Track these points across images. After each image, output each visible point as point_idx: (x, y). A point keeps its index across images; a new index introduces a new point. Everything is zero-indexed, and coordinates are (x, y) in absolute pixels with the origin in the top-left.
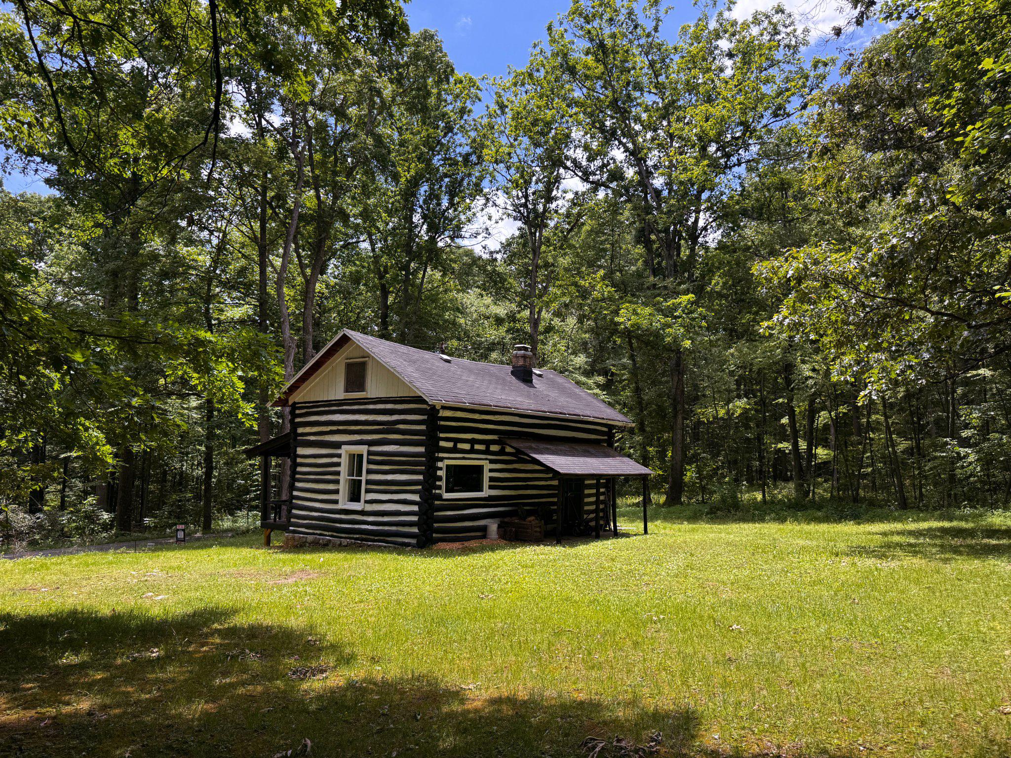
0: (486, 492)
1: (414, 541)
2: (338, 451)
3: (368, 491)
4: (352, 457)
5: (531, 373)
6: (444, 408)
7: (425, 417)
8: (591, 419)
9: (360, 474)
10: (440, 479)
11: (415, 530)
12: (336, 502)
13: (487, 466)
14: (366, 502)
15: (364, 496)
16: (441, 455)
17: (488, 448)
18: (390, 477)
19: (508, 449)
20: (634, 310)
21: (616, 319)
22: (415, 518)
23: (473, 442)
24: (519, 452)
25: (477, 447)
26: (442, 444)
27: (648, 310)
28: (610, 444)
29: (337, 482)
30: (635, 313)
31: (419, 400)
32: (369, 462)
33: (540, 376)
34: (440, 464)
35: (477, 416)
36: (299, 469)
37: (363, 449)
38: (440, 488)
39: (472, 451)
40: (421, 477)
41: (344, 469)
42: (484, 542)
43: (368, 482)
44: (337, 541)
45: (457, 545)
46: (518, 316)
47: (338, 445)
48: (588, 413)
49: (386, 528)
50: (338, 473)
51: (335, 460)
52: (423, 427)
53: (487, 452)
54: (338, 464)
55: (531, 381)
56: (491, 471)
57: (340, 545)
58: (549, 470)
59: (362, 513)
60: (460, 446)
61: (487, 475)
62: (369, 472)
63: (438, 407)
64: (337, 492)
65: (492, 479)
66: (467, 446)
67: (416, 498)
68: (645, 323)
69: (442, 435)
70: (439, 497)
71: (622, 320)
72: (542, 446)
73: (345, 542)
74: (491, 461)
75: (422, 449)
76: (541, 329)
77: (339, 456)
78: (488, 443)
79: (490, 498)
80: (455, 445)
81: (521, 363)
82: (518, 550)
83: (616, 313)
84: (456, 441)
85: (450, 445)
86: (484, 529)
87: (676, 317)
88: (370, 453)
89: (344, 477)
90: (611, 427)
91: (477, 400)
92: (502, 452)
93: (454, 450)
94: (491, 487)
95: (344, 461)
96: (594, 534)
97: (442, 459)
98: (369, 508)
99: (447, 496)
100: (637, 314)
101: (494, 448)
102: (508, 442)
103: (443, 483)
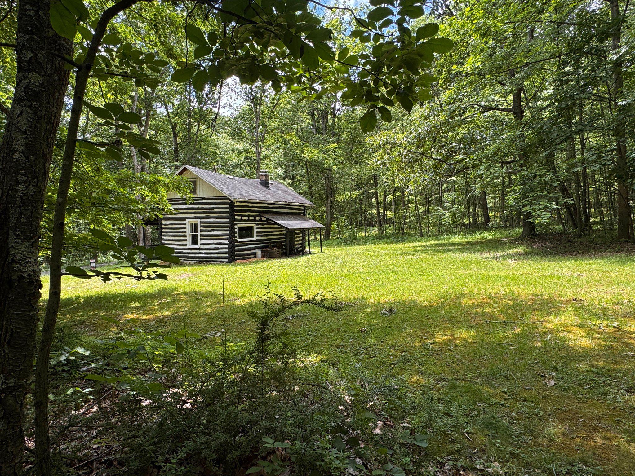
0: (255, 238)
1: (226, 260)
2: (184, 222)
3: (201, 239)
4: (192, 224)
5: (268, 183)
6: (237, 201)
7: (228, 206)
8: (298, 204)
9: (196, 232)
10: (236, 233)
11: (227, 255)
12: (186, 245)
13: (255, 227)
14: (201, 244)
15: (199, 242)
16: (236, 222)
17: (255, 218)
18: (212, 233)
19: (263, 219)
20: (311, 151)
21: (302, 155)
22: (227, 250)
23: (249, 216)
24: (268, 220)
25: (251, 218)
26: (236, 217)
27: (317, 151)
28: (305, 215)
29: (185, 236)
30: (311, 152)
31: (226, 198)
32: (201, 226)
33: (272, 184)
34: (236, 227)
35: (250, 205)
36: (163, 230)
37: (198, 221)
38: (236, 237)
39: (249, 220)
40: (228, 233)
41: (188, 230)
42: (256, 259)
43: (201, 235)
44: (188, 262)
45: (245, 261)
46: (250, 150)
47: (184, 219)
48: (295, 201)
49: (212, 255)
50: (185, 232)
51: (183, 226)
52: (228, 210)
53: (255, 220)
54: (185, 228)
55: (269, 187)
56: (257, 228)
57: (189, 264)
58: (282, 227)
59: (199, 249)
60: (244, 218)
61: (255, 231)
62: (201, 231)
63: (234, 201)
64: (185, 240)
65: (257, 232)
66: (246, 218)
67: (227, 242)
68: (315, 157)
69: (236, 214)
70: (236, 241)
71: (305, 156)
72: (278, 217)
73: (192, 262)
74: (257, 224)
75: (228, 220)
76: (262, 157)
77: (185, 224)
78: (255, 216)
79: (257, 240)
80: (242, 218)
81: (264, 178)
82: (273, 261)
83: (302, 151)
84: (242, 216)
85: (239, 218)
86: (255, 254)
87: (329, 155)
88: (201, 223)
89: (189, 233)
90: (304, 207)
91: (251, 197)
92: (261, 220)
93: (241, 220)
94: (257, 236)
95: (188, 226)
96: (301, 253)
97: (236, 224)
98: (202, 247)
99: (239, 240)
100: (312, 153)
101: (257, 218)
102: (264, 215)
103: (237, 235)
